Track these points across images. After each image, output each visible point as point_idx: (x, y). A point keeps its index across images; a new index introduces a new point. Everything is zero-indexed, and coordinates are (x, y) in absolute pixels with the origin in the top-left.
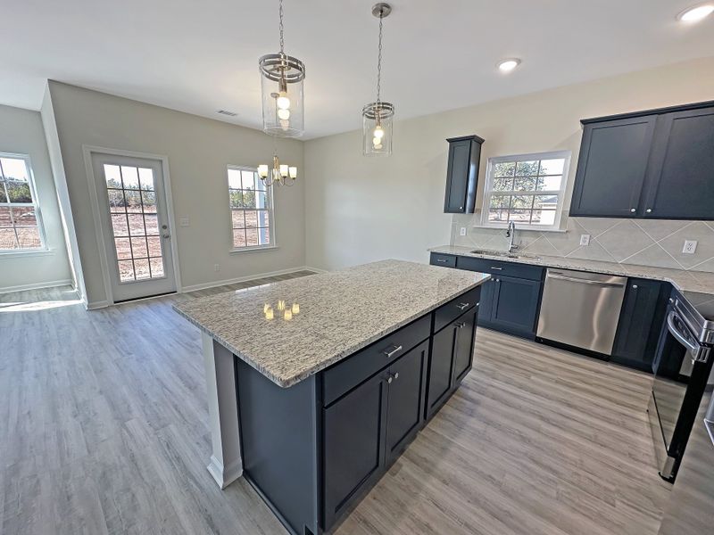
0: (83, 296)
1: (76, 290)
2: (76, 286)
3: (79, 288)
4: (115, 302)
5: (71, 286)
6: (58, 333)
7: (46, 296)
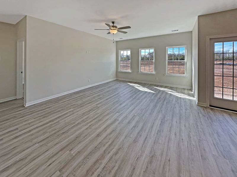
0: (196, 97)
1: (193, 92)
2: (193, 91)
3: (194, 92)
4: (210, 106)
5: (191, 90)
6: (185, 112)
7: (183, 92)
